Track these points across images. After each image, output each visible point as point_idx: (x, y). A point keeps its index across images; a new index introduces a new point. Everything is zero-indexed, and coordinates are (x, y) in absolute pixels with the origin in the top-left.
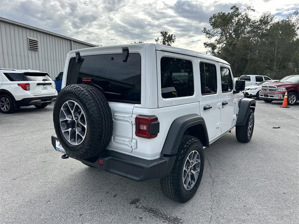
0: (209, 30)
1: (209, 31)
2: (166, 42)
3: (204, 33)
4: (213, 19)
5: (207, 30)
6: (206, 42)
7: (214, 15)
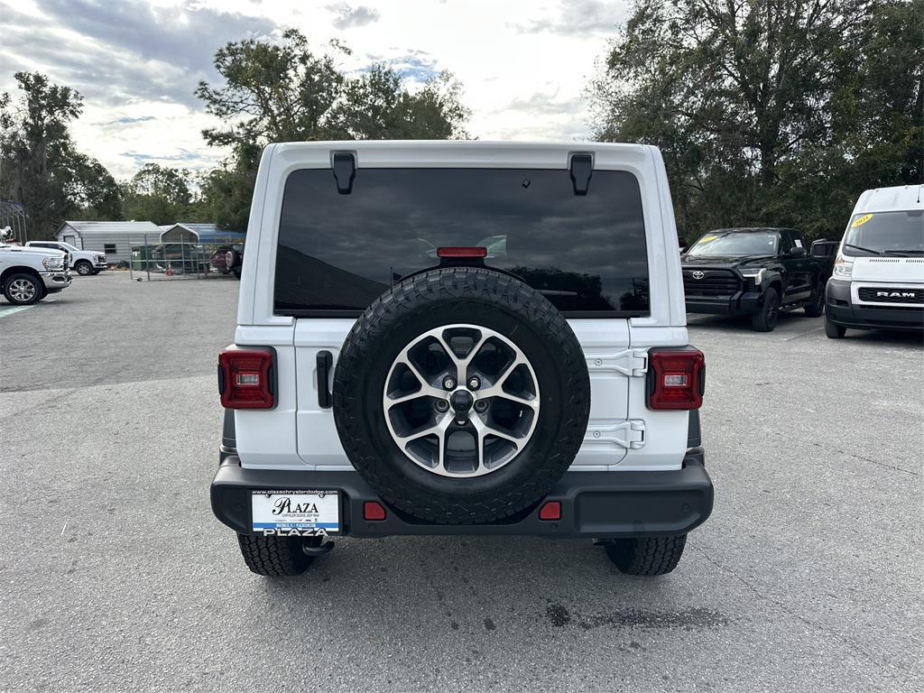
0: (219, 90)
1: (218, 94)
2: (44, 113)
3: (201, 97)
4: (229, 59)
5: (211, 90)
6: (209, 128)
7: (230, 44)
